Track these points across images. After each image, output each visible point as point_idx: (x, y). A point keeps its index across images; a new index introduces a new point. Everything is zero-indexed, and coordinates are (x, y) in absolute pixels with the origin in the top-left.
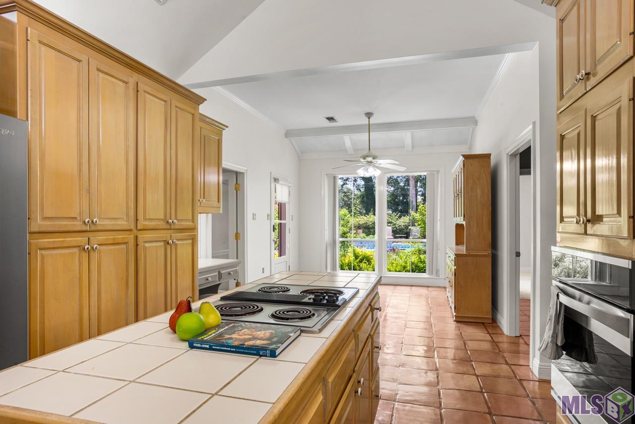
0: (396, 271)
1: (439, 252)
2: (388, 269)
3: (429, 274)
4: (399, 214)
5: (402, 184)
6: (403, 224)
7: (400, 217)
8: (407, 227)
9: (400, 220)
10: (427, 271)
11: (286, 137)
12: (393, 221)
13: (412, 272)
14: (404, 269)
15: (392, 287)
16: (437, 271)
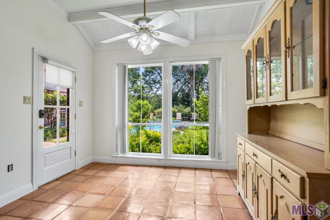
0: (181, 153)
1: (221, 136)
2: (173, 151)
3: (212, 157)
4: (185, 106)
5: (187, 91)
6: (187, 111)
7: (186, 108)
8: (189, 113)
9: (186, 109)
10: (210, 153)
11: (69, 21)
12: (182, 110)
13: (196, 154)
14: (188, 151)
15: (176, 171)
16: (219, 154)
